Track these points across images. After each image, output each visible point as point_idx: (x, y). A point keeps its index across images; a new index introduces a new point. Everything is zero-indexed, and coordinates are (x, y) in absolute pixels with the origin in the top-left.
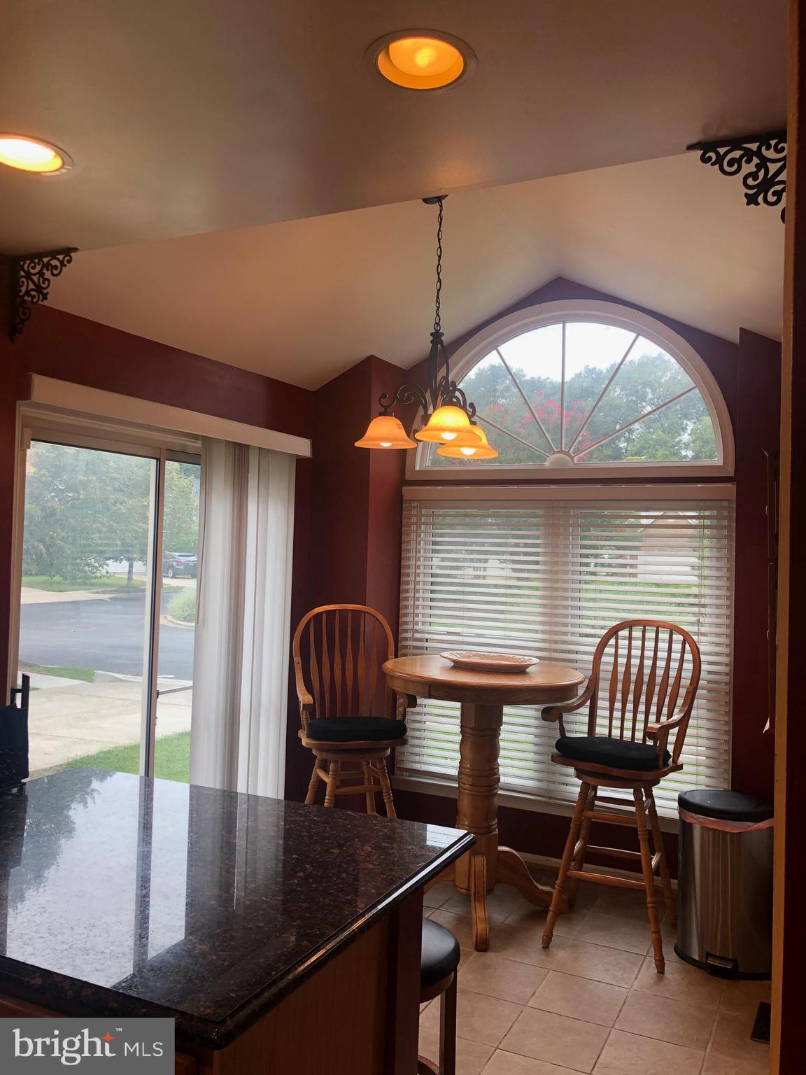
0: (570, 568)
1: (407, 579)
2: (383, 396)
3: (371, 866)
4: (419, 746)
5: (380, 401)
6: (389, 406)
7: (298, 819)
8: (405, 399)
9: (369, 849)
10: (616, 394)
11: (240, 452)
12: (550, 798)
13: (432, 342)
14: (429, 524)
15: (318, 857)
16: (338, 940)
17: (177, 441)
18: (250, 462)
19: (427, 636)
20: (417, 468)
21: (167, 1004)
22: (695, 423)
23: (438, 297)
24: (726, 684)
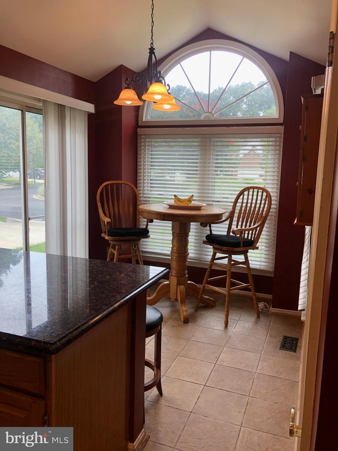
0: (211, 172)
1: (140, 178)
2: (127, 79)
3: (124, 282)
4: (146, 245)
5: (125, 82)
6: (129, 84)
7: (91, 265)
8: (137, 81)
9: (123, 276)
10: (231, 99)
11: (61, 108)
12: (200, 261)
13: (149, 53)
14: (149, 146)
15: (100, 279)
16: (108, 310)
17: (31, 102)
18: (66, 114)
19: (149, 196)
20: (144, 120)
21: (30, 337)
22: (263, 113)
23: (152, 30)
24: (275, 213)
